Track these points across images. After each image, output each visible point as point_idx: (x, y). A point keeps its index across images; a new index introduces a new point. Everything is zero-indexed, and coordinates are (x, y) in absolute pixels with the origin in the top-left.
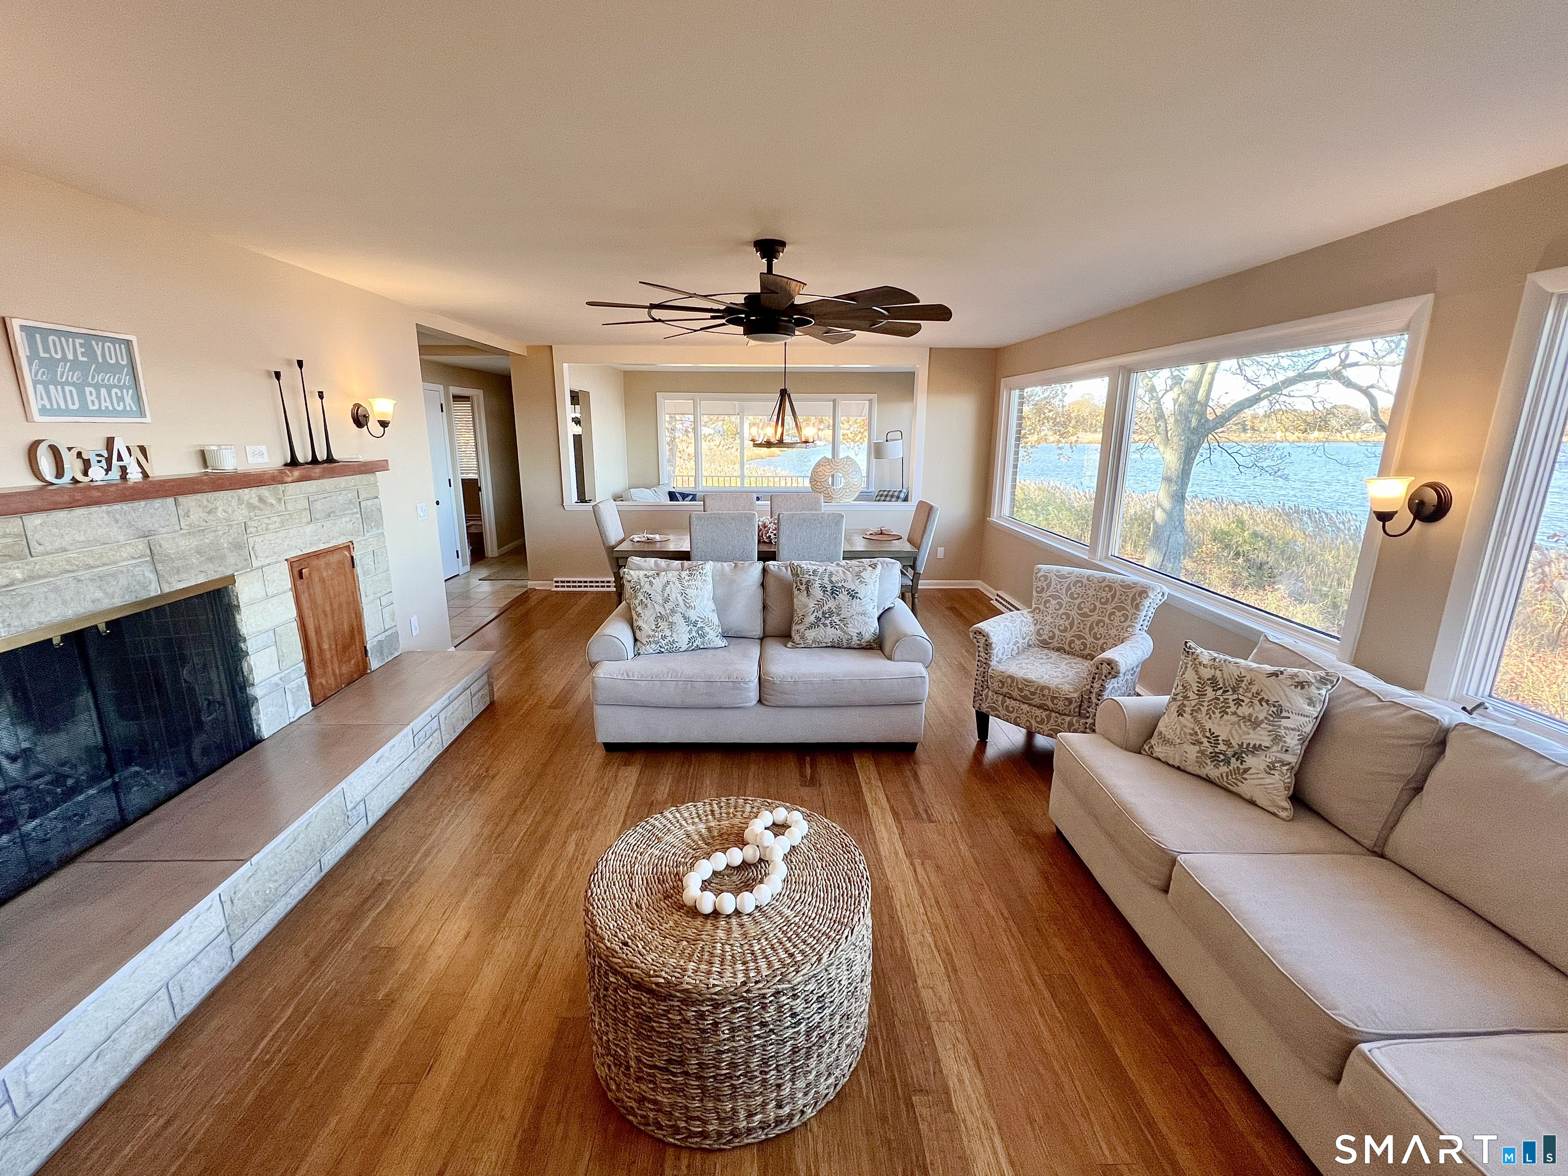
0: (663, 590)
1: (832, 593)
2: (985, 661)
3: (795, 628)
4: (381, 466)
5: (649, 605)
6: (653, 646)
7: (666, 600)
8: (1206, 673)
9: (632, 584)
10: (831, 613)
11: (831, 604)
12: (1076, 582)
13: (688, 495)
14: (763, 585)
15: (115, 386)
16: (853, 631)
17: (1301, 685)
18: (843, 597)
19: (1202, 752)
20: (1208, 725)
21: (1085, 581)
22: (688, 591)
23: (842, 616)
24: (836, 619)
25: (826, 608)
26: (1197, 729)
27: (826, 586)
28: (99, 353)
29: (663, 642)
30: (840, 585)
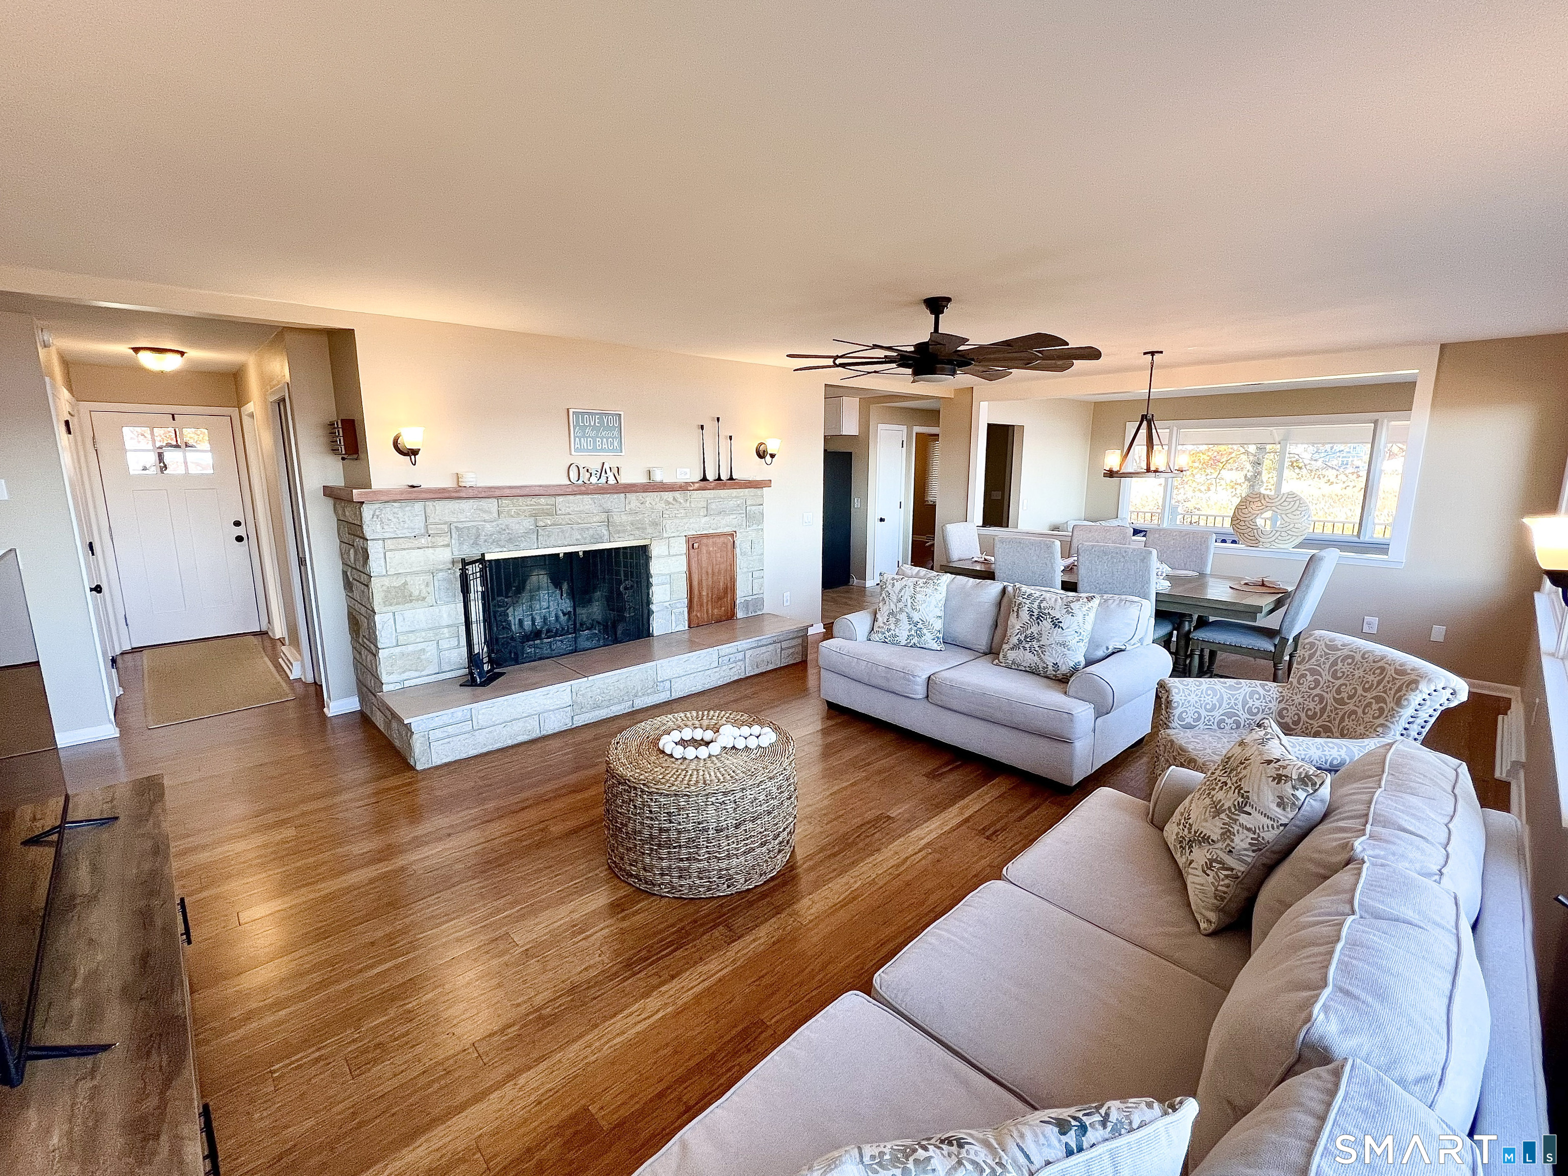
1: (1038, 618)
3: (1003, 647)
4: (767, 483)
5: (887, 602)
7: (899, 601)
10: (1033, 638)
11: (1034, 629)
12: (1348, 657)
13: (1141, 531)
15: (611, 437)
16: (1050, 661)
18: (1046, 624)
21: (1358, 657)
22: (918, 596)
23: (1041, 643)
24: (1035, 644)
27: (1034, 610)
28: (606, 421)
29: (889, 634)
30: (1046, 611)
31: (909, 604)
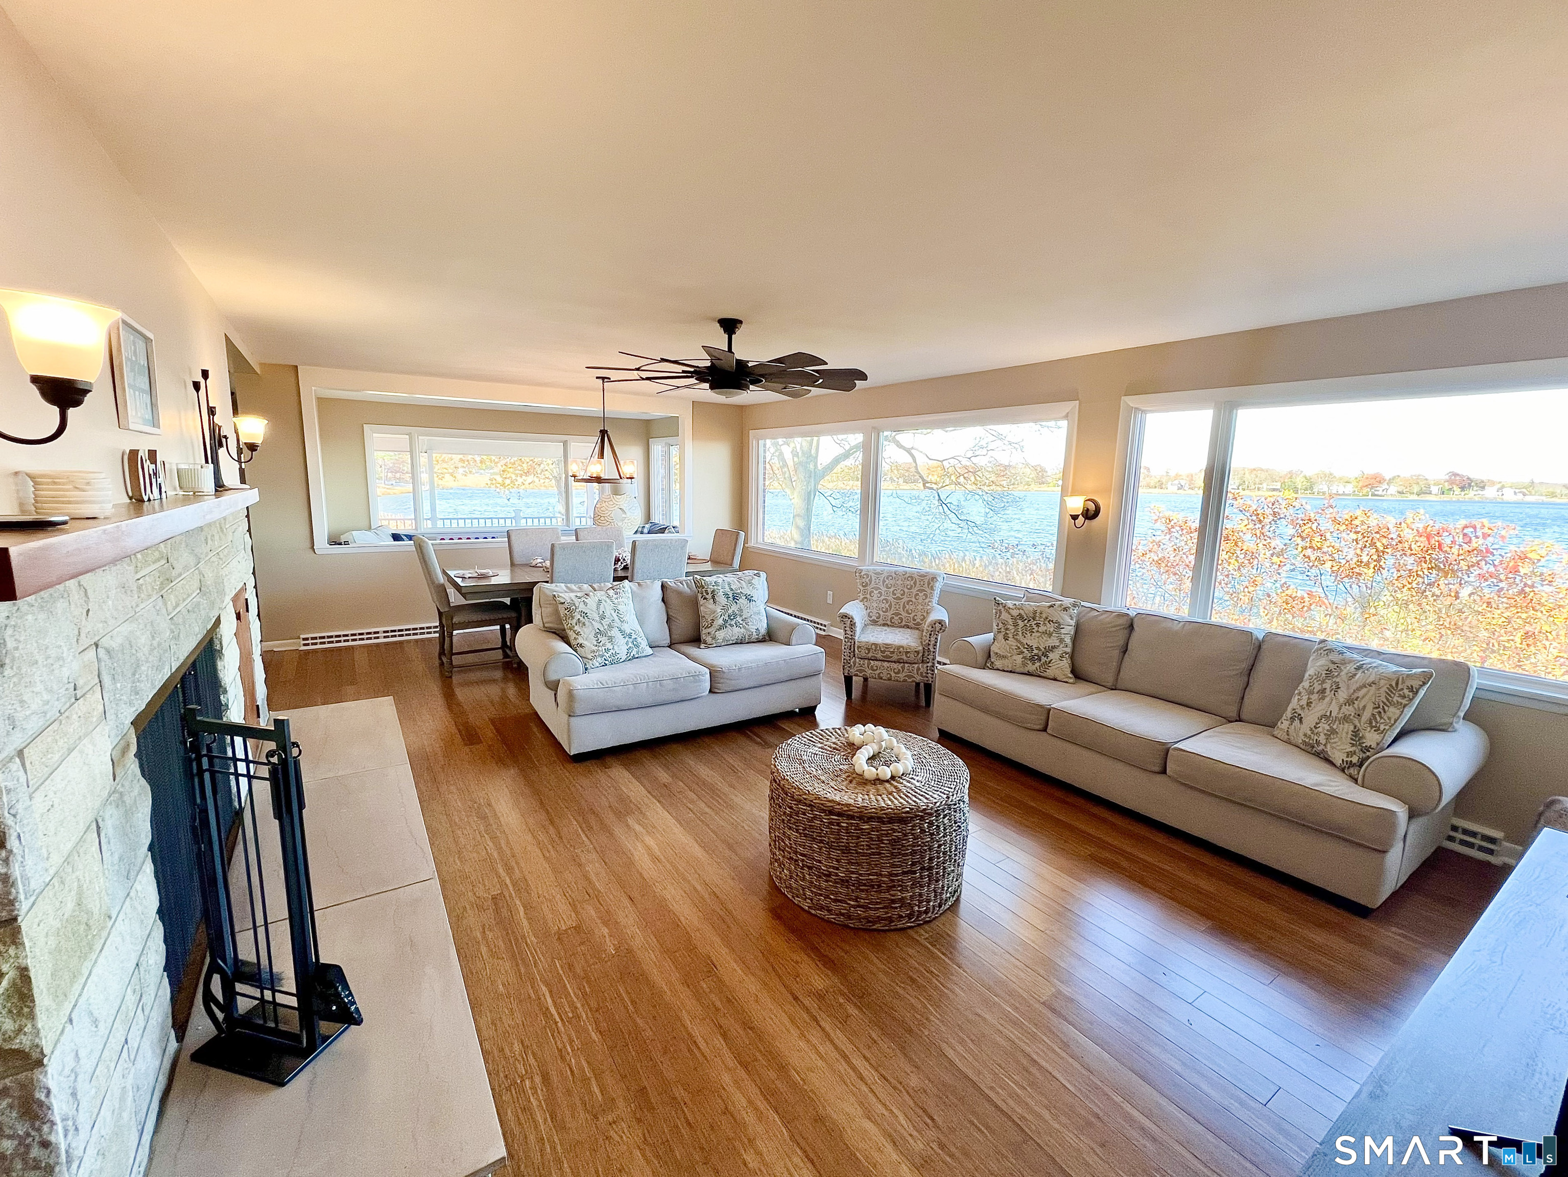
0: (599, 609)
1: (734, 599)
2: (850, 637)
3: (704, 632)
5: (587, 623)
6: (599, 659)
7: (603, 617)
8: (1015, 613)
9: (566, 605)
10: (735, 615)
11: (734, 608)
14: (663, 600)
16: (751, 628)
17: (1065, 609)
18: (743, 601)
19: (1024, 658)
20: (1024, 642)
21: (894, 575)
22: (620, 607)
23: (743, 617)
25: (730, 611)
26: (1019, 645)
27: (728, 594)
29: (607, 655)
30: (739, 591)
31: (616, 618)
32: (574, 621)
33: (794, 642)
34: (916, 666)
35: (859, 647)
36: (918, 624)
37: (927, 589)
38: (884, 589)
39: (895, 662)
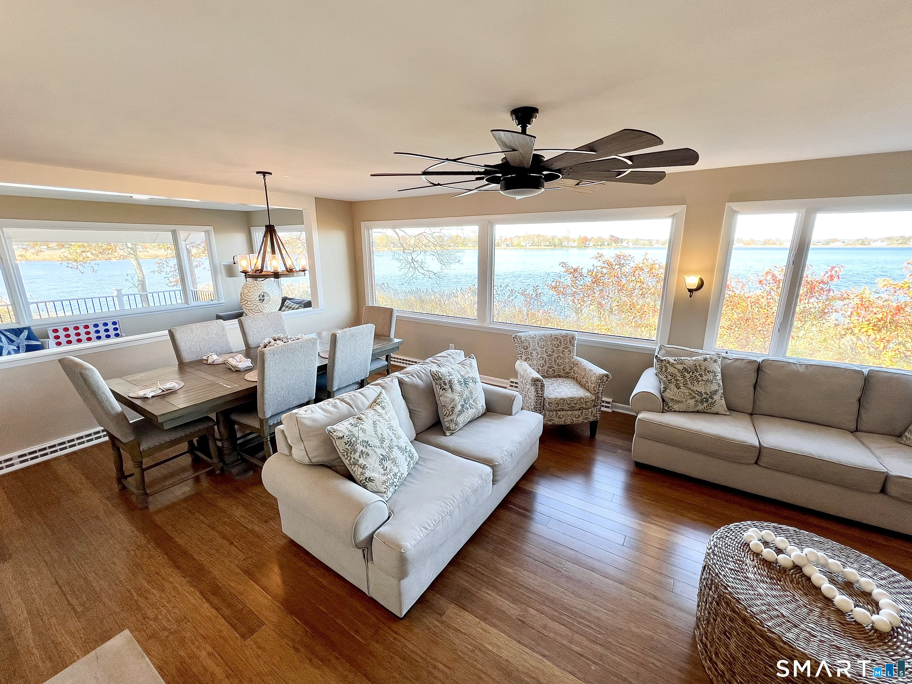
0: (376, 432)
1: (465, 384)
2: (541, 395)
3: (446, 419)
5: (370, 452)
7: (382, 441)
9: (346, 439)
10: (468, 399)
11: (466, 392)
14: (403, 397)
17: (715, 361)
18: (471, 385)
19: (696, 401)
20: (695, 388)
21: (544, 338)
23: (474, 398)
24: (471, 401)
25: (464, 396)
26: (690, 392)
27: (461, 380)
29: (396, 480)
30: (467, 377)
32: (358, 454)
33: (514, 412)
34: (590, 410)
35: (549, 403)
36: (568, 373)
37: (570, 346)
38: (539, 349)
39: (576, 410)
